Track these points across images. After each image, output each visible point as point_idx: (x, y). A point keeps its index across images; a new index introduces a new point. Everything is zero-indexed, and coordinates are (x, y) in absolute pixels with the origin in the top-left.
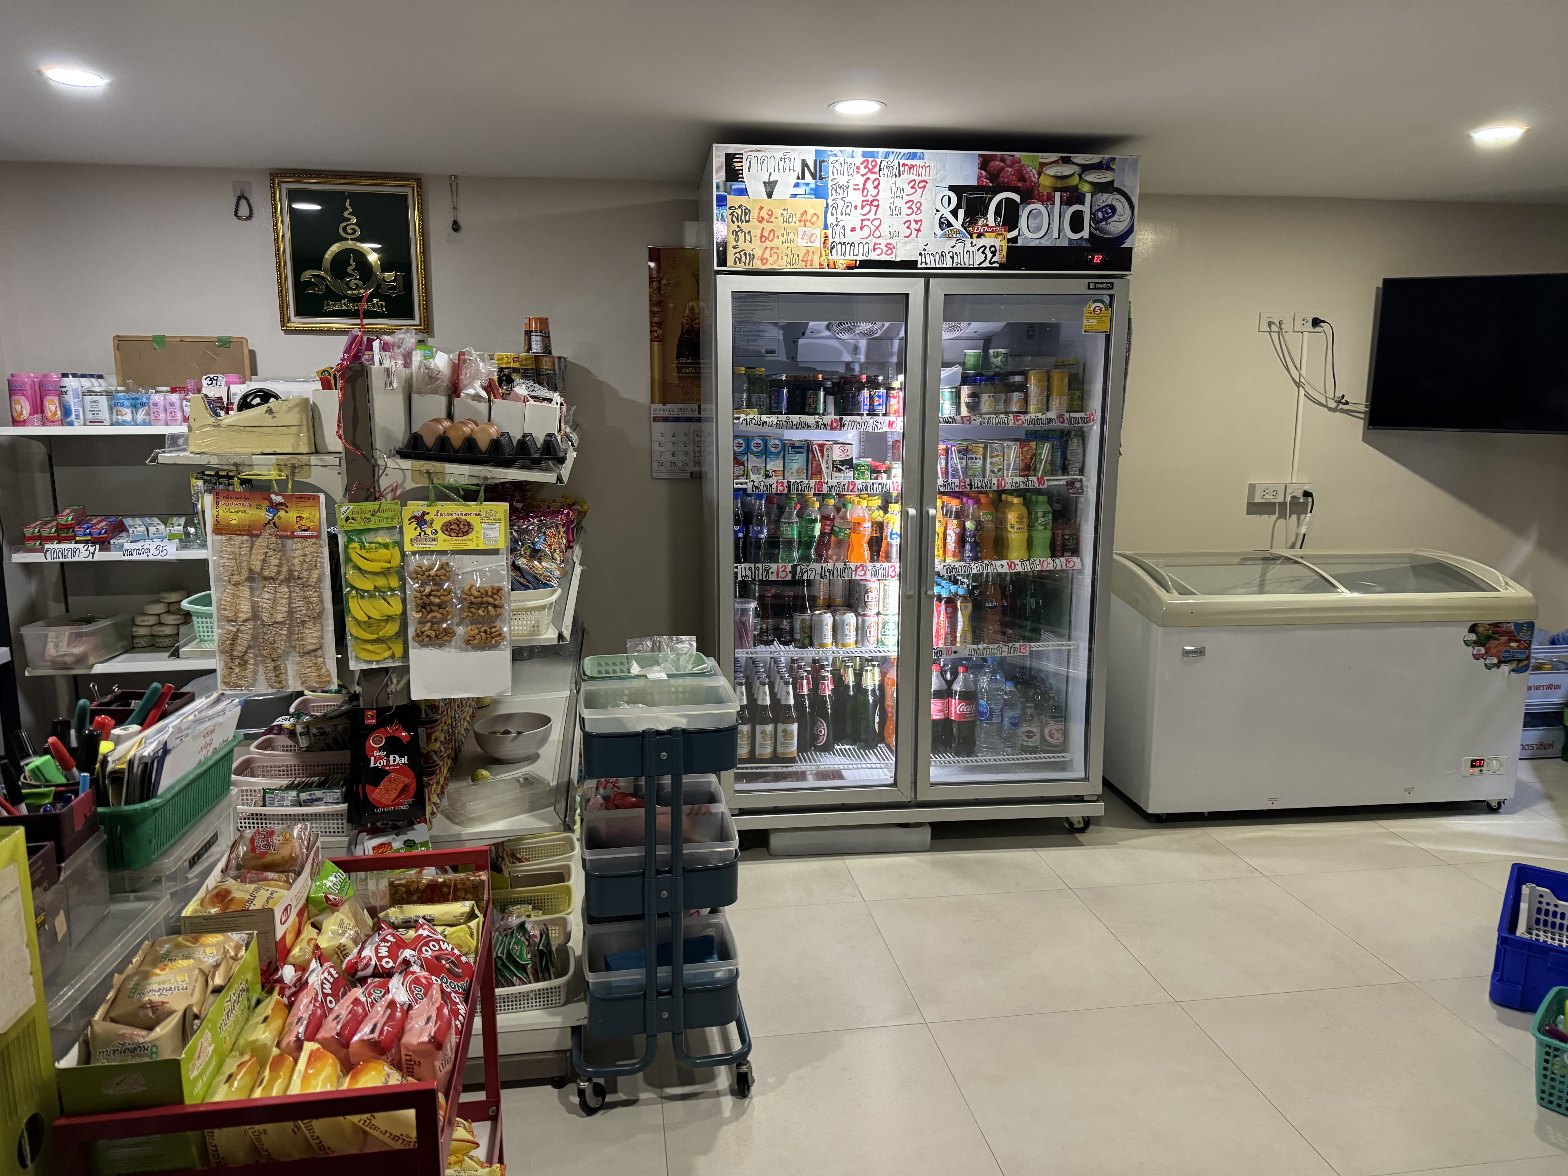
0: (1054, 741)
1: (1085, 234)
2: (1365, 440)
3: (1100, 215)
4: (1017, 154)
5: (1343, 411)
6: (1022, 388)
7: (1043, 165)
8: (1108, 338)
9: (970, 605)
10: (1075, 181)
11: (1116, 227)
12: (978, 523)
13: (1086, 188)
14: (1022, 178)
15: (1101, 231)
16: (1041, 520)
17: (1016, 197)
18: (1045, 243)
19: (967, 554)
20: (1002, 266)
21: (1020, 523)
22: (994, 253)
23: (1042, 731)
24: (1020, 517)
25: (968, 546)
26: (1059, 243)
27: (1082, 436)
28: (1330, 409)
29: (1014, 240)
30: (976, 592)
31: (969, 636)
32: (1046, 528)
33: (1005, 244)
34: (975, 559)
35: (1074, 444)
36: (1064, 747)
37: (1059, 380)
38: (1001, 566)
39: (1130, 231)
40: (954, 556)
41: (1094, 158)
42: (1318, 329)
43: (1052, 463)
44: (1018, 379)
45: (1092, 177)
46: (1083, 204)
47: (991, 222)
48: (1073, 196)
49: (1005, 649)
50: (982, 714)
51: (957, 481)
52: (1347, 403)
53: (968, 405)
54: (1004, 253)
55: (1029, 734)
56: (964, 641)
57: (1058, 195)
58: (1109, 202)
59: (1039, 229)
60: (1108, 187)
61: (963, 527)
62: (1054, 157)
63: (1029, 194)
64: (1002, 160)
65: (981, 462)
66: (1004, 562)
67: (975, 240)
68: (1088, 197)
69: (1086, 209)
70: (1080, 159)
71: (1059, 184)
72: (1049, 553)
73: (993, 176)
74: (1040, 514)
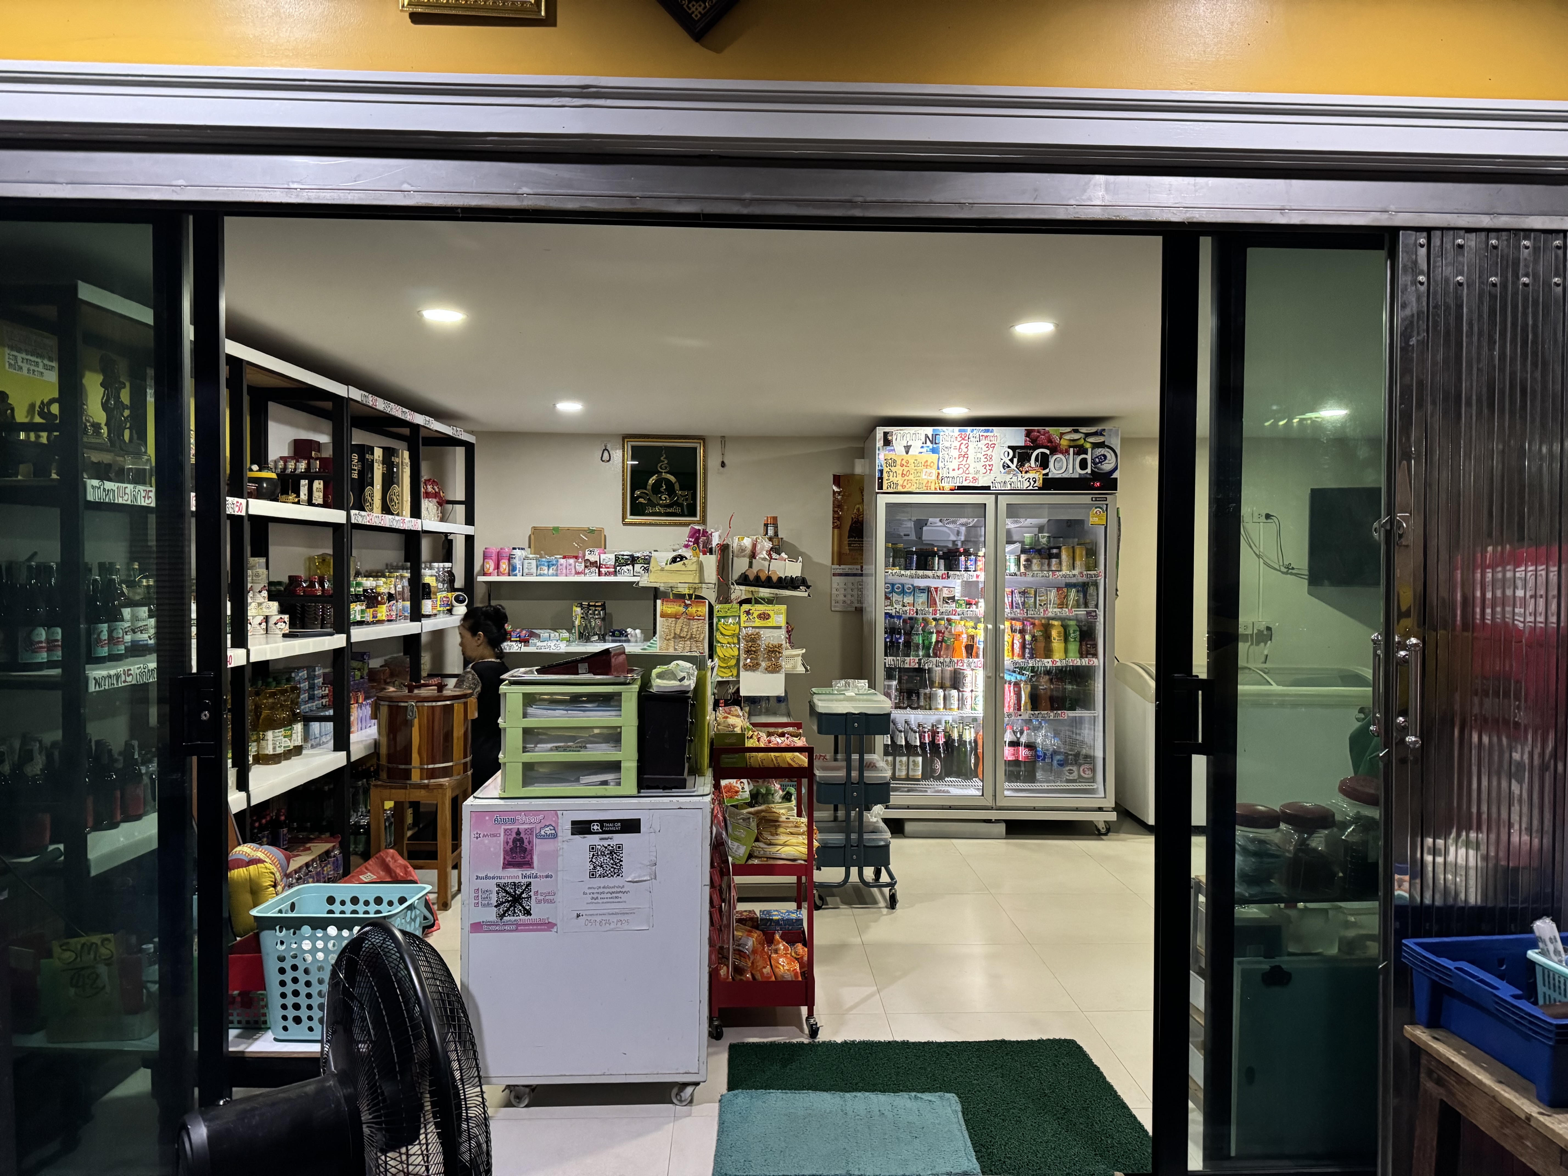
0: (1086, 776)
1: (1089, 471)
2: (1310, 593)
3: (1097, 460)
4: (1047, 429)
5: (1292, 574)
6: (1058, 556)
7: (1062, 434)
8: (1106, 528)
9: (1029, 687)
10: (1082, 441)
11: (1107, 467)
12: (1033, 636)
13: (1088, 446)
14: (1050, 441)
15: (1098, 469)
16: (1072, 635)
17: (1048, 452)
18: (1065, 476)
19: (1027, 655)
20: (1040, 489)
21: (1059, 636)
22: (1035, 482)
23: (1079, 771)
24: (1059, 633)
25: (1027, 651)
26: (1073, 476)
27: (1096, 584)
28: (1283, 573)
29: (1047, 474)
30: (1034, 679)
31: (1029, 706)
32: (1075, 641)
33: (1041, 477)
34: (1031, 657)
35: (1091, 590)
36: (1093, 780)
37: (1080, 552)
38: (1048, 663)
39: (1116, 469)
40: (1019, 656)
41: (1093, 429)
42: (1269, 521)
43: (1077, 601)
44: (1055, 551)
45: (1092, 440)
46: (1087, 454)
47: (1033, 465)
48: (1081, 450)
49: (1052, 714)
50: (1039, 757)
51: (1018, 611)
52: (1293, 569)
53: (1025, 566)
54: (1041, 481)
55: (1071, 772)
56: (1026, 710)
57: (1071, 450)
58: (1102, 453)
59: (1061, 468)
60: (1102, 445)
61: (1024, 640)
62: (1069, 429)
63: (1054, 450)
64: (1038, 431)
65: (1033, 599)
66: (1049, 660)
67: (1023, 475)
68: (1090, 451)
69: (1089, 457)
70: (1084, 430)
71: (1072, 444)
72: (1078, 655)
73: (1033, 441)
74: (1071, 632)
